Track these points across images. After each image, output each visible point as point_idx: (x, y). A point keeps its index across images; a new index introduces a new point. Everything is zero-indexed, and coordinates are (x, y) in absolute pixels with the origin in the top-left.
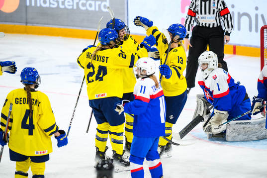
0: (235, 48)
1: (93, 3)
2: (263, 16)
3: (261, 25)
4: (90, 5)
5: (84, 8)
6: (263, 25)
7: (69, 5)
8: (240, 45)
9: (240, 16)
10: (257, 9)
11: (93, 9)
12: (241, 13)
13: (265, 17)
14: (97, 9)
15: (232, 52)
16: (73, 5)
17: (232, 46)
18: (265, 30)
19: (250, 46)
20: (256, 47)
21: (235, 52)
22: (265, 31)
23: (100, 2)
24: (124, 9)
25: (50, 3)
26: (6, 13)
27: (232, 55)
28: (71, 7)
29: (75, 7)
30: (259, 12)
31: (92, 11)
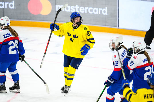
1: (97, 9)
4: (95, 11)
5: (91, 13)
7: (82, 11)
11: (97, 13)
14: (100, 13)
16: (85, 11)
23: (101, 9)
24: (116, 13)
25: (71, 9)
26: (43, 15)
28: (83, 12)
29: (86, 12)
31: (96, 14)
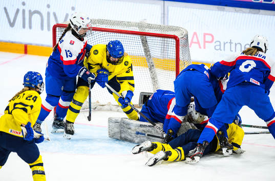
0: (26, 47)
2: (55, 15)
3: (53, 23)
6: (55, 23)
8: (31, 44)
9: (31, 13)
10: (48, 6)
12: (32, 11)
13: (57, 14)
15: (24, 52)
17: (24, 46)
18: (57, 28)
19: (42, 45)
20: (48, 46)
21: (26, 52)
22: (57, 30)
27: (23, 54)
30: (51, 10)
